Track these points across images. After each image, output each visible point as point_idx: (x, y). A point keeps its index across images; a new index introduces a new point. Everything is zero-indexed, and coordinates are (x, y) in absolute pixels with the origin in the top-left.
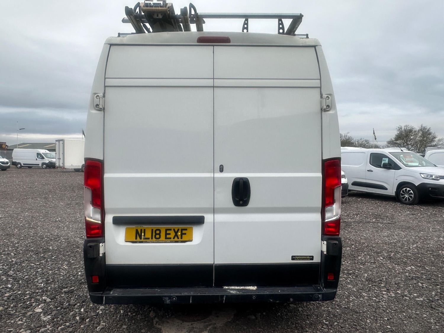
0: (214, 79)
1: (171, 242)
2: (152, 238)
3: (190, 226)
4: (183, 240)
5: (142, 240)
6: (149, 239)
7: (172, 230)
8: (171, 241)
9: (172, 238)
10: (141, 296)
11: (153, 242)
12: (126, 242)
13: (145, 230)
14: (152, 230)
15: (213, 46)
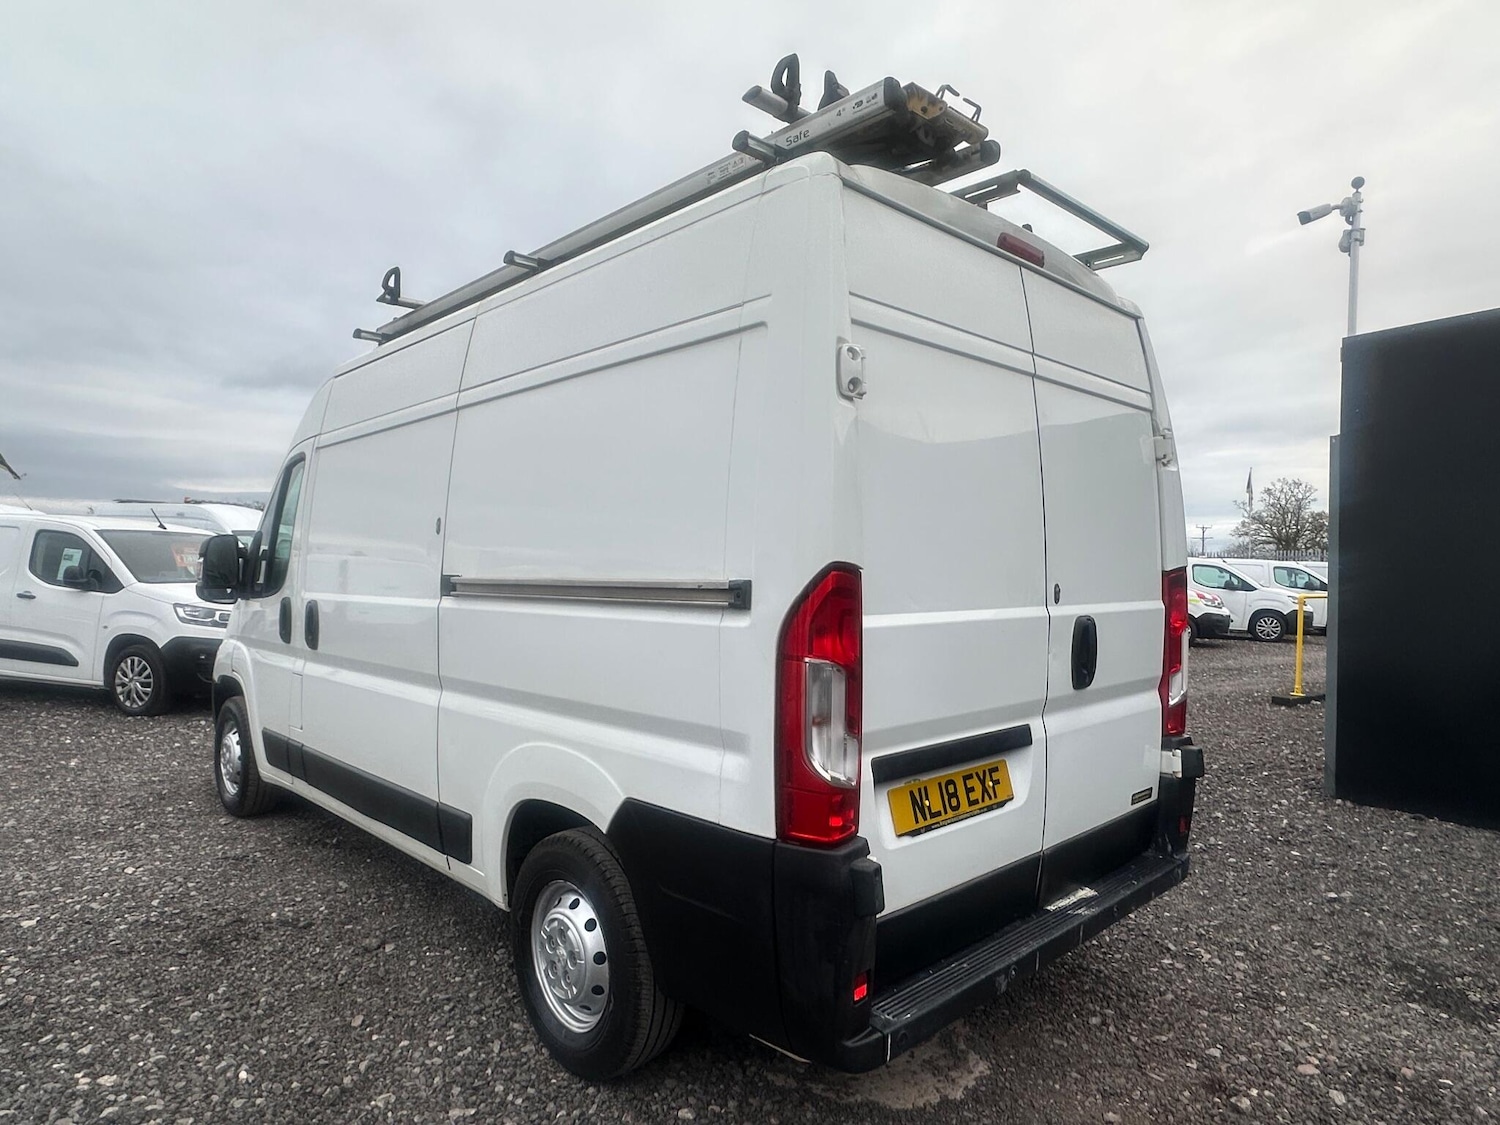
0: (1033, 354)
1: (982, 811)
2: (946, 813)
3: (1000, 759)
4: (998, 800)
5: (930, 821)
6: (939, 814)
7: (975, 776)
8: (980, 809)
9: (980, 801)
10: (958, 995)
11: (949, 821)
12: (900, 836)
13: (925, 789)
14: (940, 784)
15: (1021, 265)
